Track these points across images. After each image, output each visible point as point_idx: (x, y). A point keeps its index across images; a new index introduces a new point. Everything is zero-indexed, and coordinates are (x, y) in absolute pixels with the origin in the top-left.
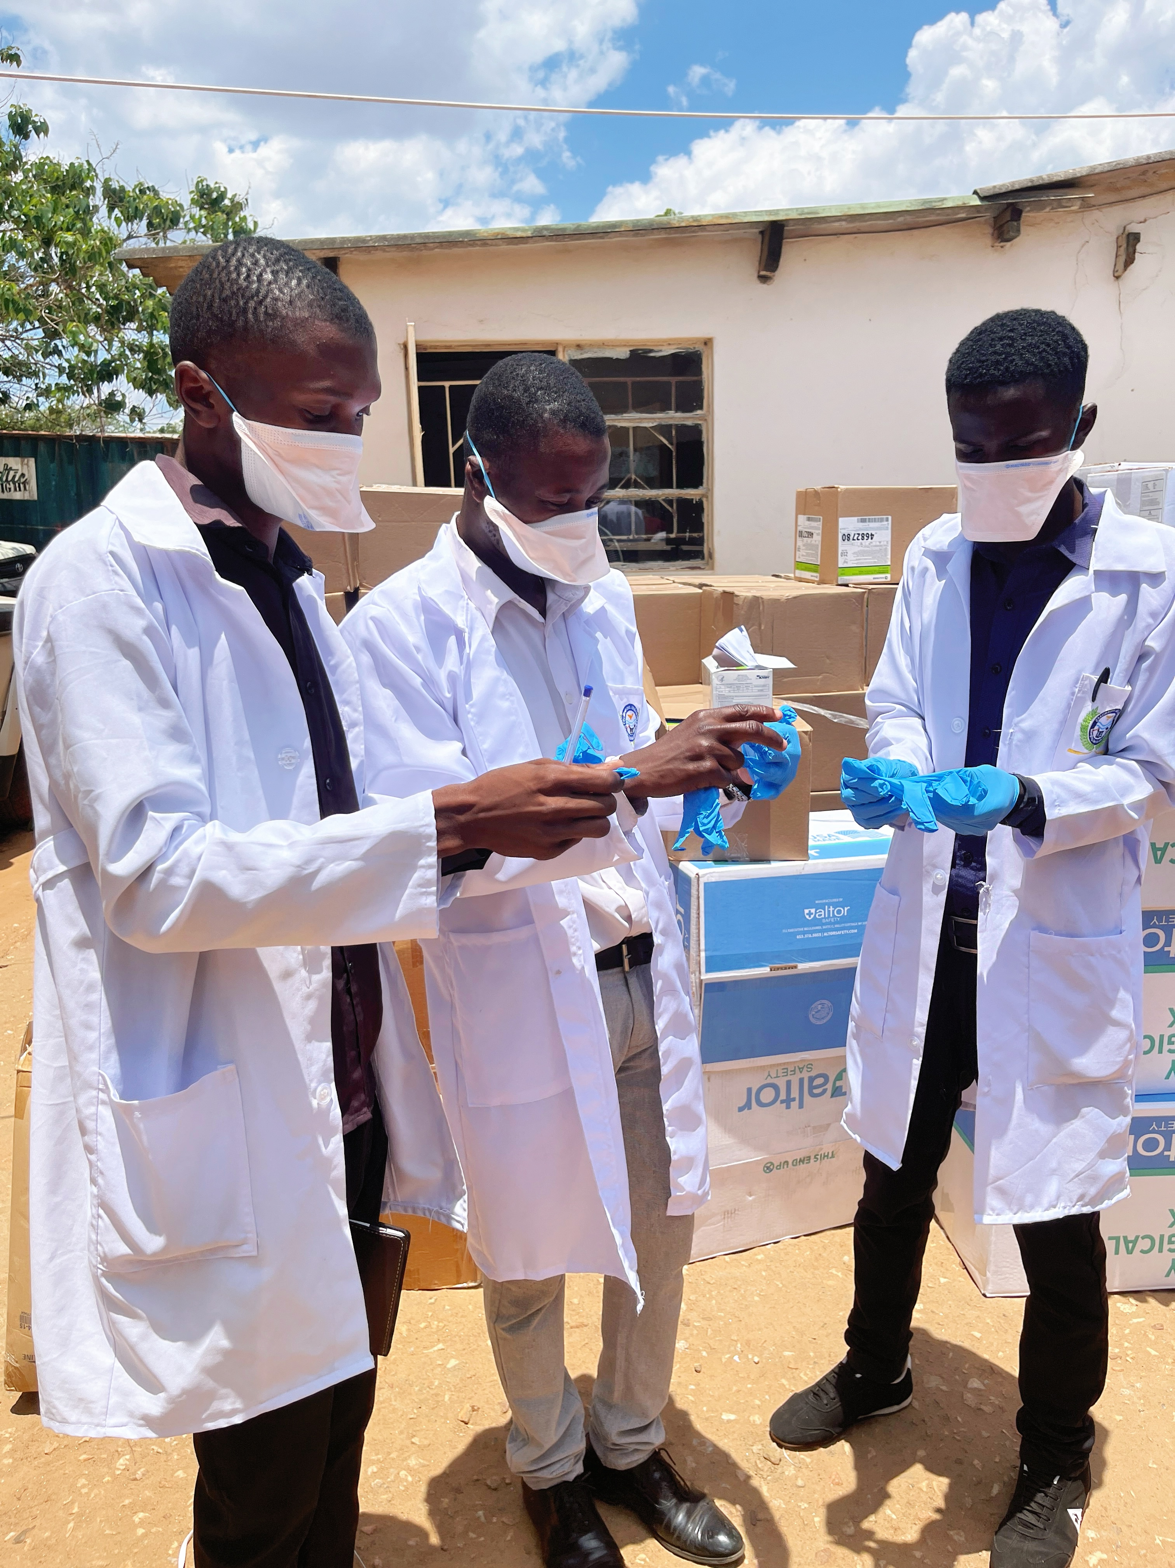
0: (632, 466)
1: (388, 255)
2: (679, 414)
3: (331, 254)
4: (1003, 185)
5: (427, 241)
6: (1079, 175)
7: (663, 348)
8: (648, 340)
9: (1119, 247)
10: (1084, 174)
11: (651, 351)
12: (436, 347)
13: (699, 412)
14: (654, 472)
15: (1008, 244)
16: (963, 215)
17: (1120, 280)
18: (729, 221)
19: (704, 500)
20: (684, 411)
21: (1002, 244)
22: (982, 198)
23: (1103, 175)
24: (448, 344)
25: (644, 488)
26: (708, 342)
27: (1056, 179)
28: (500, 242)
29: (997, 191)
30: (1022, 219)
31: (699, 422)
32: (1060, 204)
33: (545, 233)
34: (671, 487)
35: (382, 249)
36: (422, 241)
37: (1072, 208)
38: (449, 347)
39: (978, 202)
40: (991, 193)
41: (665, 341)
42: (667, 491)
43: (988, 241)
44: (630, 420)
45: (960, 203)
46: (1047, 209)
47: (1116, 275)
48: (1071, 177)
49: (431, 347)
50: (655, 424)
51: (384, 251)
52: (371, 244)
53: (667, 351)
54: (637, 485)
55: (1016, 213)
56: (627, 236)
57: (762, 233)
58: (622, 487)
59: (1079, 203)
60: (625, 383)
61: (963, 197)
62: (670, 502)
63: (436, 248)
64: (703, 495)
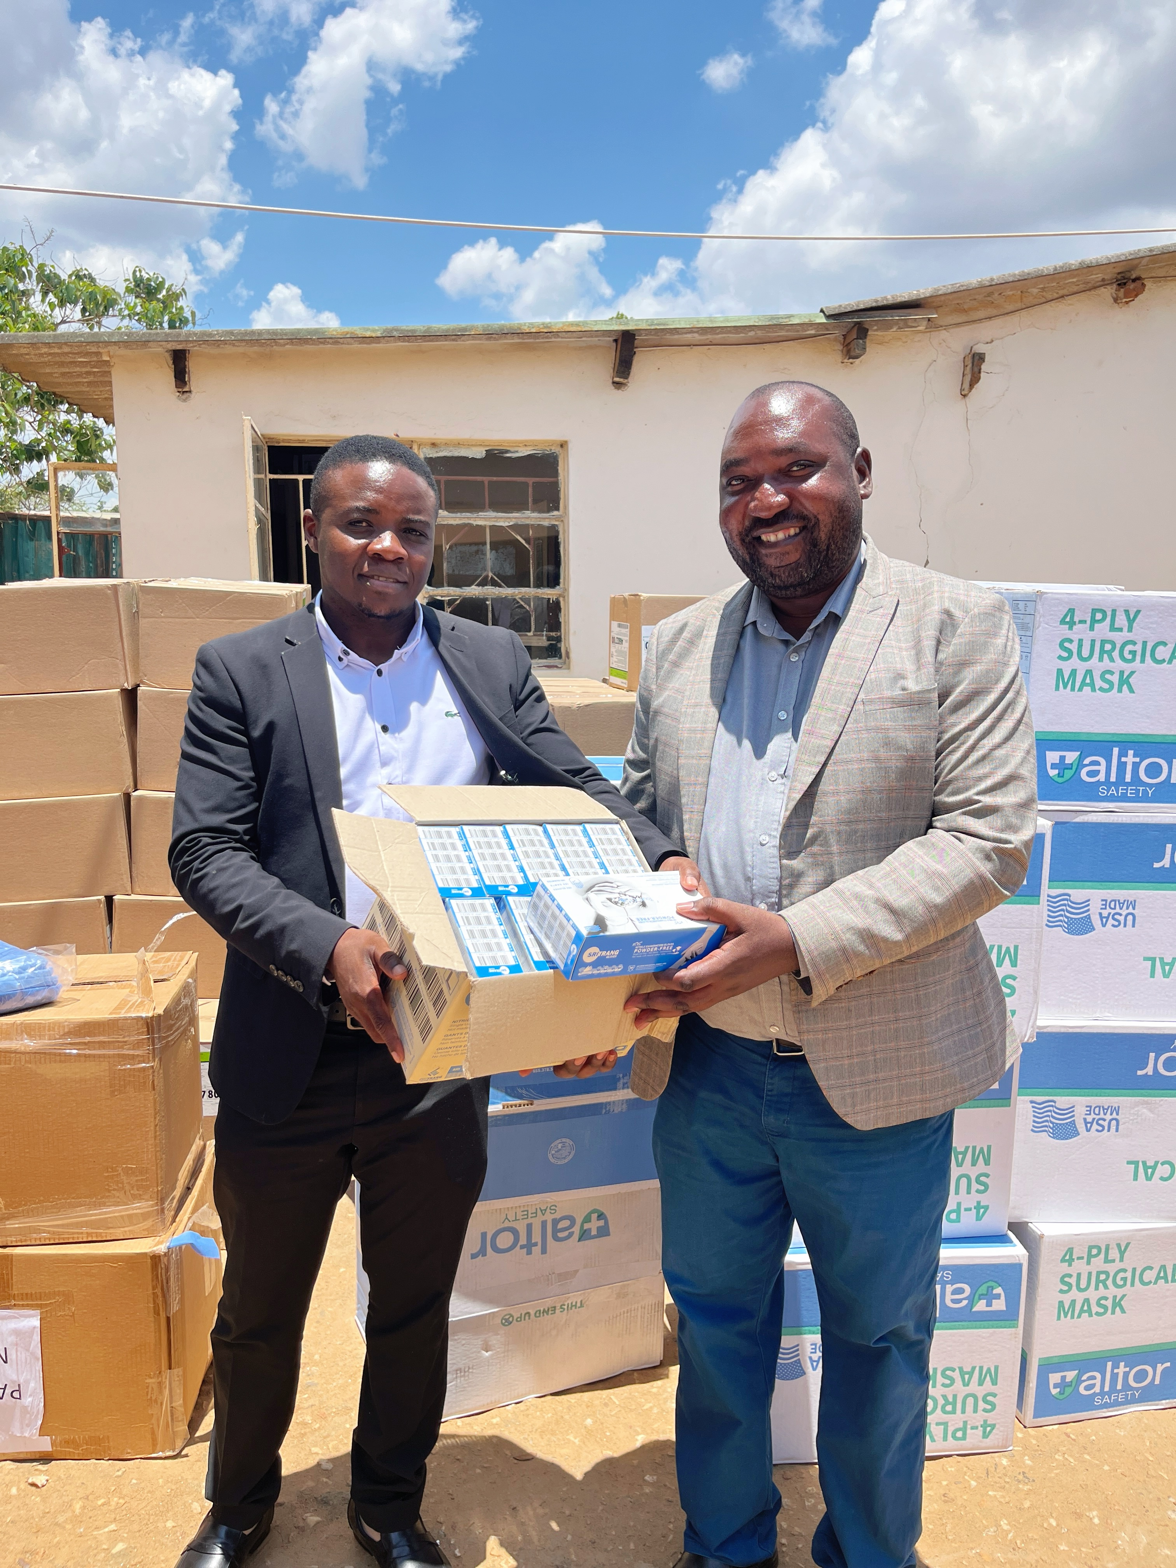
0: (489, 564)
1: (241, 350)
2: (535, 515)
3: (179, 347)
4: (849, 305)
5: (274, 337)
6: (922, 296)
7: (519, 449)
8: (504, 441)
9: (965, 366)
10: (928, 295)
11: (507, 452)
12: (289, 441)
13: (556, 513)
14: (509, 571)
15: (857, 361)
16: (813, 332)
17: (967, 399)
18: (582, 329)
19: (561, 599)
20: (540, 512)
21: (851, 360)
22: (828, 317)
23: (948, 297)
24: (301, 438)
25: (500, 586)
26: (563, 445)
27: (899, 300)
28: (352, 341)
29: (843, 310)
30: (868, 338)
31: (556, 523)
32: (906, 324)
33: (395, 334)
34: (529, 587)
35: (232, 343)
36: (270, 337)
37: (919, 328)
38: (303, 441)
39: (824, 320)
40: (837, 312)
41: (521, 442)
42: (523, 590)
43: (838, 357)
44: (485, 519)
45: (807, 321)
46: (894, 329)
47: (963, 393)
48: (914, 298)
49: (284, 441)
50: (511, 523)
51: (234, 345)
52: (217, 338)
53: (523, 452)
54: (494, 584)
55: (862, 332)
56: (480, 339)
57: (616, 341)
58: (478, 585)
59: (925, 323)
60: (483, 482)
61: (810, 315)
62: (527, 601)
63: (287, 344)
64: (560, 595)
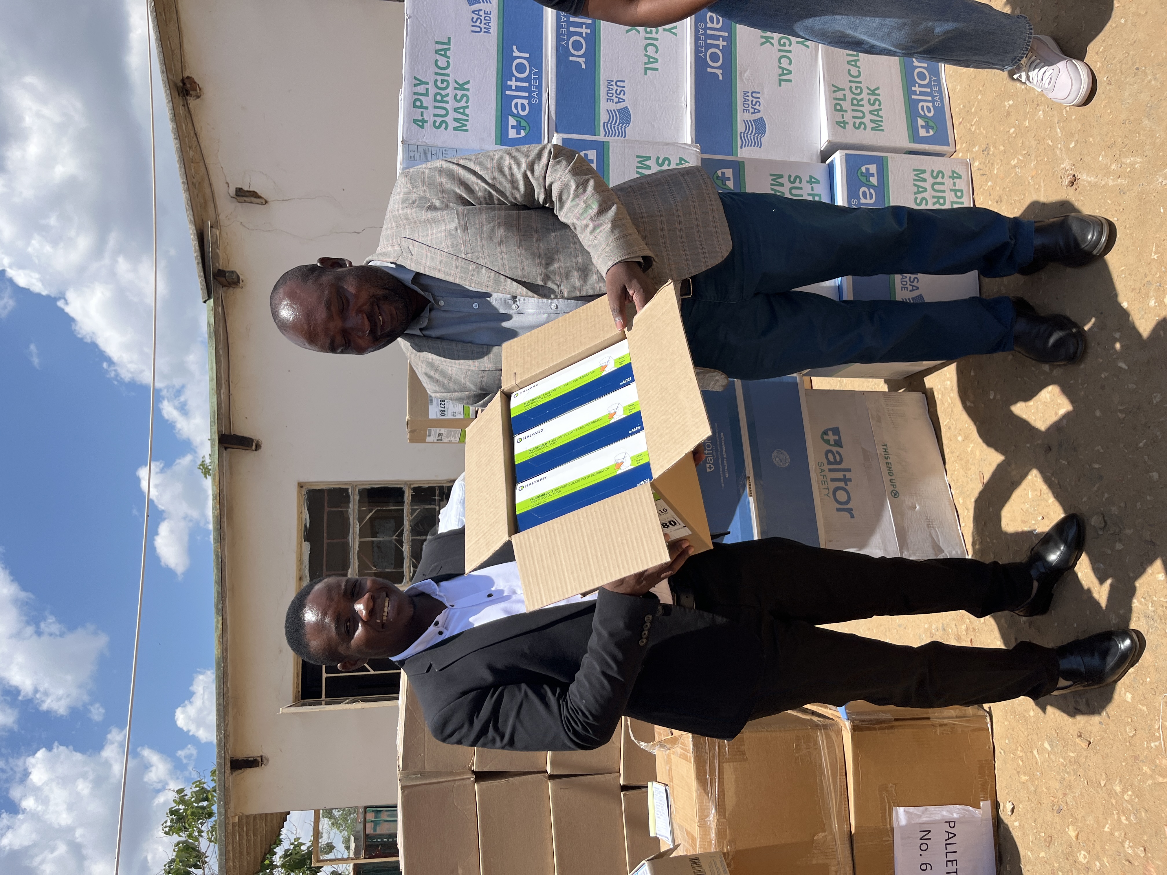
0: (387, 538)
1: (231, 720)
2: (351, 505)
3: (229, 764)
4: (201, 283)
5: (222, 694)
6: (195, 231)
7: (304, 517)
8: (298, 528)
9: (245, 202)
10: (194, 227)
11: (305, 526)
12: (297, 684)
13: (350, 491)
14: (392, 524)
15: (241, 277)
16: (220, 308)
17: (268, 200)
18: (217, 474)
19: (412, 486)
20: (349, 502)
21: (241, 281)
22: (209, 297)
23: (195, 214)
24: (296, 675)
25: (403, 530)
26: (301, 486)
27: (197, 247)
28: (225, 638)
29: (205, 287)
30: (224, 269)
31: (357, 490)
32: (215, 243)
33: (220, 606)
34: (403, 509)
35: (226, 726)
36: (222, 697)
37: (218, 233)
38: (298, 674)
39: (212, 300)
40: (206, 291)
41: (299, 516)
42: (406, 513)
43: (238, 290)
44: (354, 541)
45: (212, 313)
46: (218, 251)
47: (264, 203)
48: (196, 237)
49: (297, 688)
50: (358, 523)
51: (227, 724)
52: (222, 736)
53: (306, 514)
54: (401, 534)
55: (220, 274)
56: (224, 546)
57: (226, 449)
58: (402, 546)
59: (214, 230)
60: (328, 544)
61: (208, 311)
62: (414, 511)
63: (227, 685)
64: (409, 487)
